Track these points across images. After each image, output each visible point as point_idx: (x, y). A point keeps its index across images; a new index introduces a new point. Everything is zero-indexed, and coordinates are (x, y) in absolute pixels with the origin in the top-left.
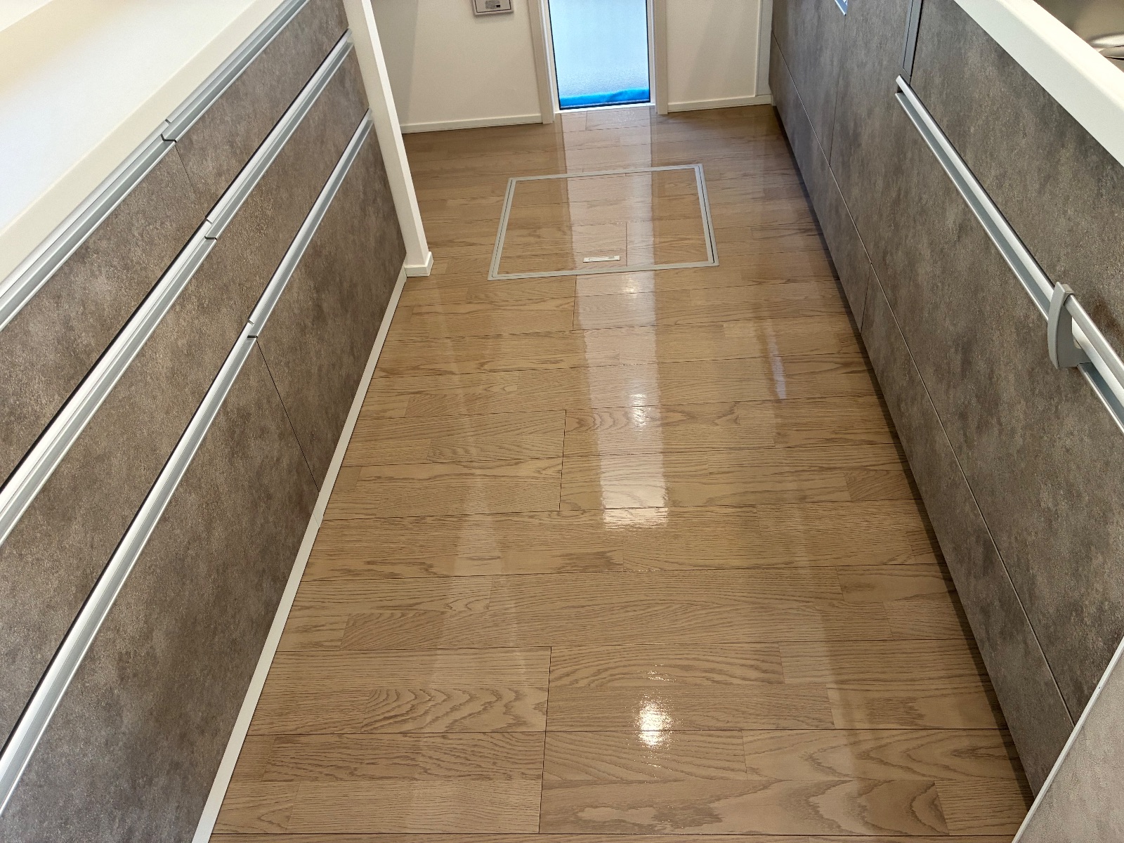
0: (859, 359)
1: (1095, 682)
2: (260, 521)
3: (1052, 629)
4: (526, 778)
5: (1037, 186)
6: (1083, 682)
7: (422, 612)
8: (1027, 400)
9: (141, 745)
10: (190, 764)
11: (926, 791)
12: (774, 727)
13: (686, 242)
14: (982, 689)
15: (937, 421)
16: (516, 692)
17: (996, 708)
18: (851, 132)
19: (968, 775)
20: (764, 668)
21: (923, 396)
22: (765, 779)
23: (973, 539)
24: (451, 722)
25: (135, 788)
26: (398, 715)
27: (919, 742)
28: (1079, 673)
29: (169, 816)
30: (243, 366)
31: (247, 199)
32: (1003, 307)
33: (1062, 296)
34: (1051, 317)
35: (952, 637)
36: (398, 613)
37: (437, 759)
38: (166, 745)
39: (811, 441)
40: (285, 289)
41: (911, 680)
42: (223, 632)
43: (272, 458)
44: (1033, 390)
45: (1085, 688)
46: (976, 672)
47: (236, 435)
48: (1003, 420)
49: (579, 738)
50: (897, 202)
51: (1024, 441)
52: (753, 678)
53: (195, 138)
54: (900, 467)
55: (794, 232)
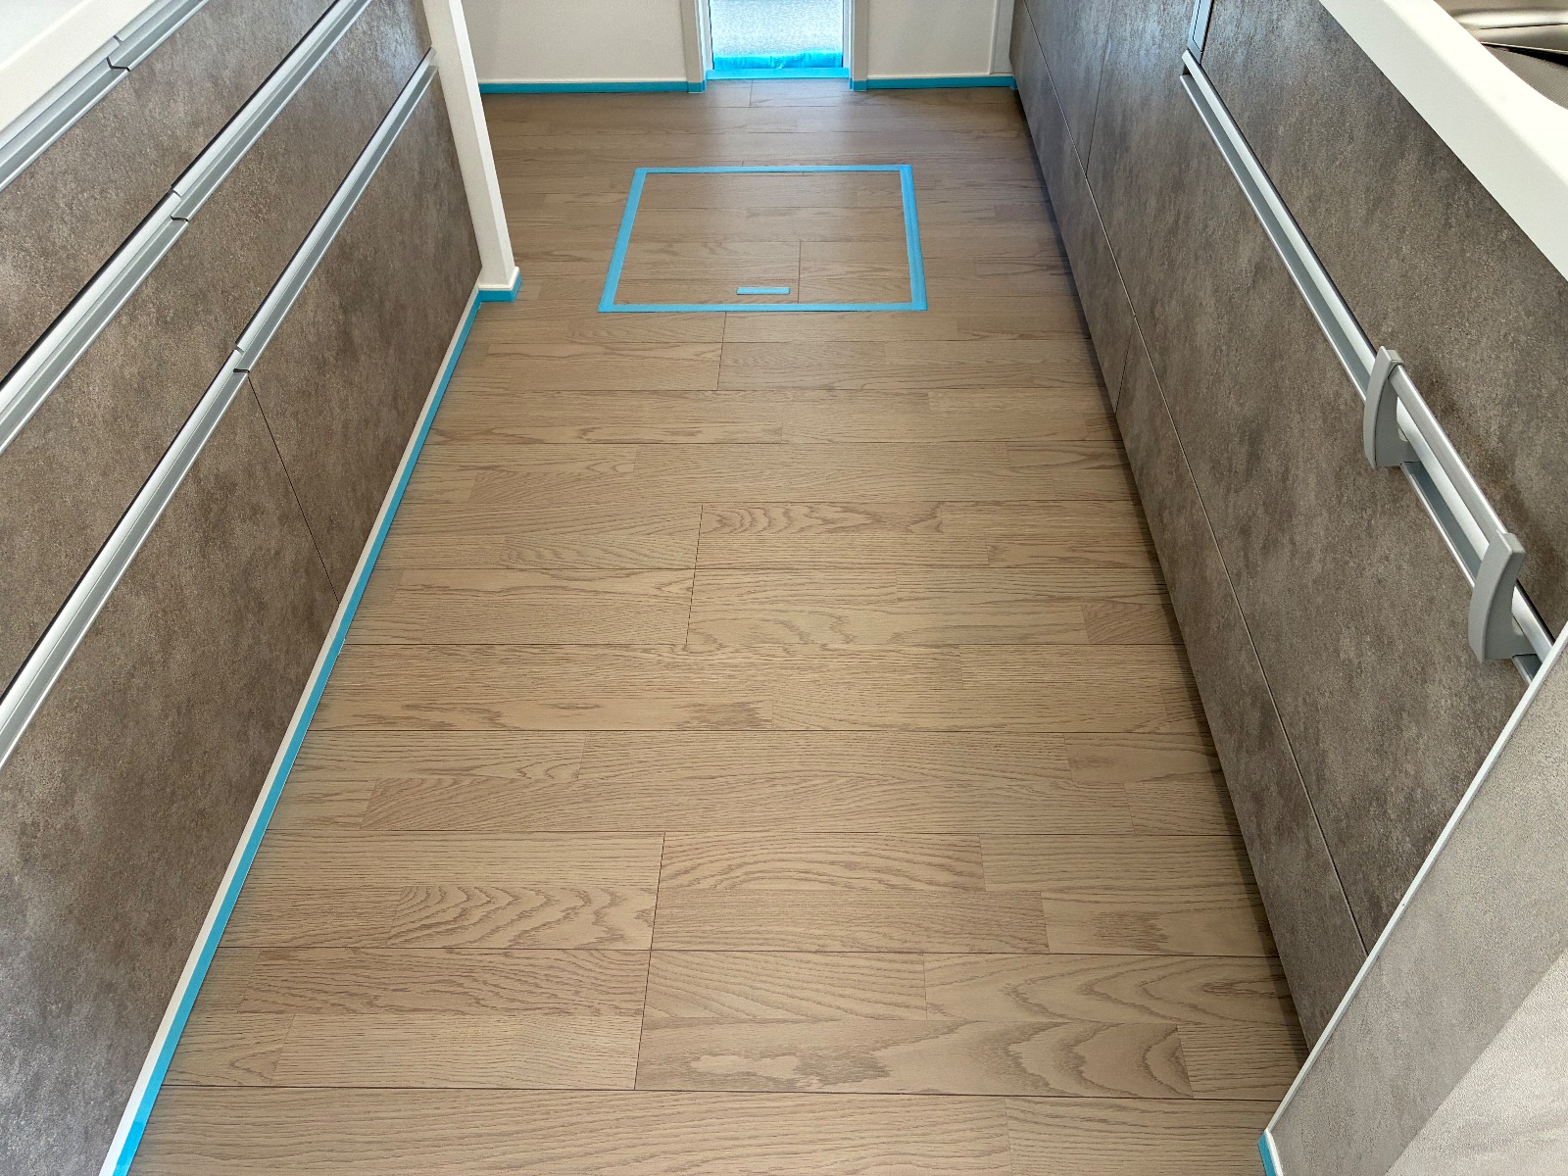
0: (1109, 448)
1: (1398, 897)
2: (246, 641)
3: (1344, 824)
4: (621, 1014)
5: (1363, 212)
6: (1382, 896)
7: (484, 778)
8: (1330, 510)
9: (55, 956)
10: (130, 985)
11: (1165, 1038)
12: (967, 950)
13: (882, 273)
14: (1248, 903)
15: (1211, 538)
16: (611, 894)
17: (1265, 928)
18: (1118, 130)
19: (1222, 1018)
20: (959, 869)
21: (1193, 503)
22: (952, 1019)
23: (1249, 700)
24: (517, 933)
25: (46, 1018)
26: (442, 923)
27: (1161, 973)
28: (1376, 883)
29: (97, 1058)
30: (226, 413)
31: (238, 164)
32: (1306, 382)
33: (1387, 365)
34: (1369, 397)
35: (1211, 833)
36: (448, 779)
37: (495, 986)
38: (93, 957)
39: (1040, 560)
40: (294, 304)
41: (1157, 890)
42: (184, 798)
43: (269, 550)
44: (1339, 498)
45: (1384, 904)
46: (1242, 881)
47: (212, 514)
48: (1297, 538)
49: (697, 960)
50: (1173, 231)
51: (1323, 567)
52: (942, 882)
53: (158, 66)
54: (1158, 600)
55: (1032, 268)
